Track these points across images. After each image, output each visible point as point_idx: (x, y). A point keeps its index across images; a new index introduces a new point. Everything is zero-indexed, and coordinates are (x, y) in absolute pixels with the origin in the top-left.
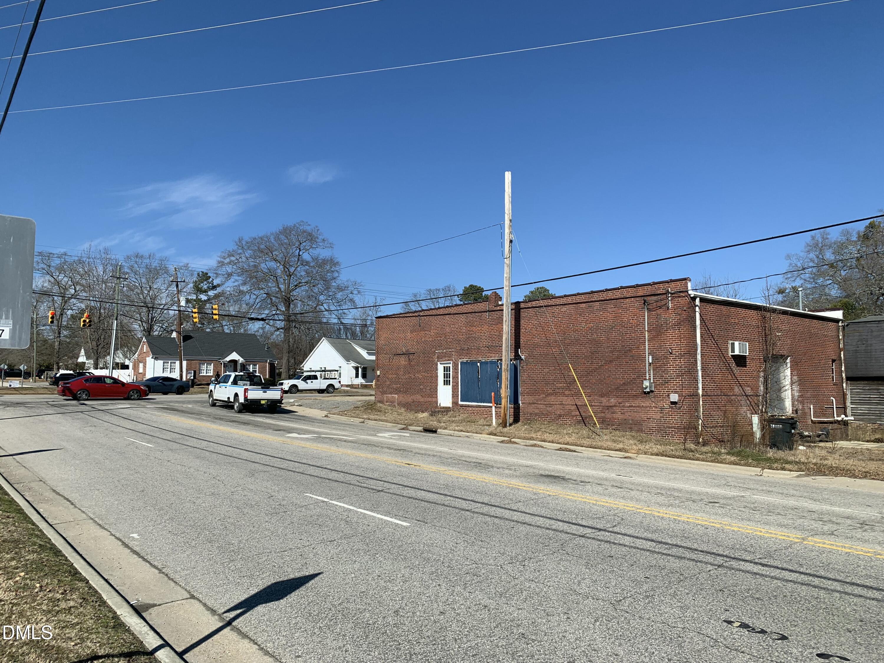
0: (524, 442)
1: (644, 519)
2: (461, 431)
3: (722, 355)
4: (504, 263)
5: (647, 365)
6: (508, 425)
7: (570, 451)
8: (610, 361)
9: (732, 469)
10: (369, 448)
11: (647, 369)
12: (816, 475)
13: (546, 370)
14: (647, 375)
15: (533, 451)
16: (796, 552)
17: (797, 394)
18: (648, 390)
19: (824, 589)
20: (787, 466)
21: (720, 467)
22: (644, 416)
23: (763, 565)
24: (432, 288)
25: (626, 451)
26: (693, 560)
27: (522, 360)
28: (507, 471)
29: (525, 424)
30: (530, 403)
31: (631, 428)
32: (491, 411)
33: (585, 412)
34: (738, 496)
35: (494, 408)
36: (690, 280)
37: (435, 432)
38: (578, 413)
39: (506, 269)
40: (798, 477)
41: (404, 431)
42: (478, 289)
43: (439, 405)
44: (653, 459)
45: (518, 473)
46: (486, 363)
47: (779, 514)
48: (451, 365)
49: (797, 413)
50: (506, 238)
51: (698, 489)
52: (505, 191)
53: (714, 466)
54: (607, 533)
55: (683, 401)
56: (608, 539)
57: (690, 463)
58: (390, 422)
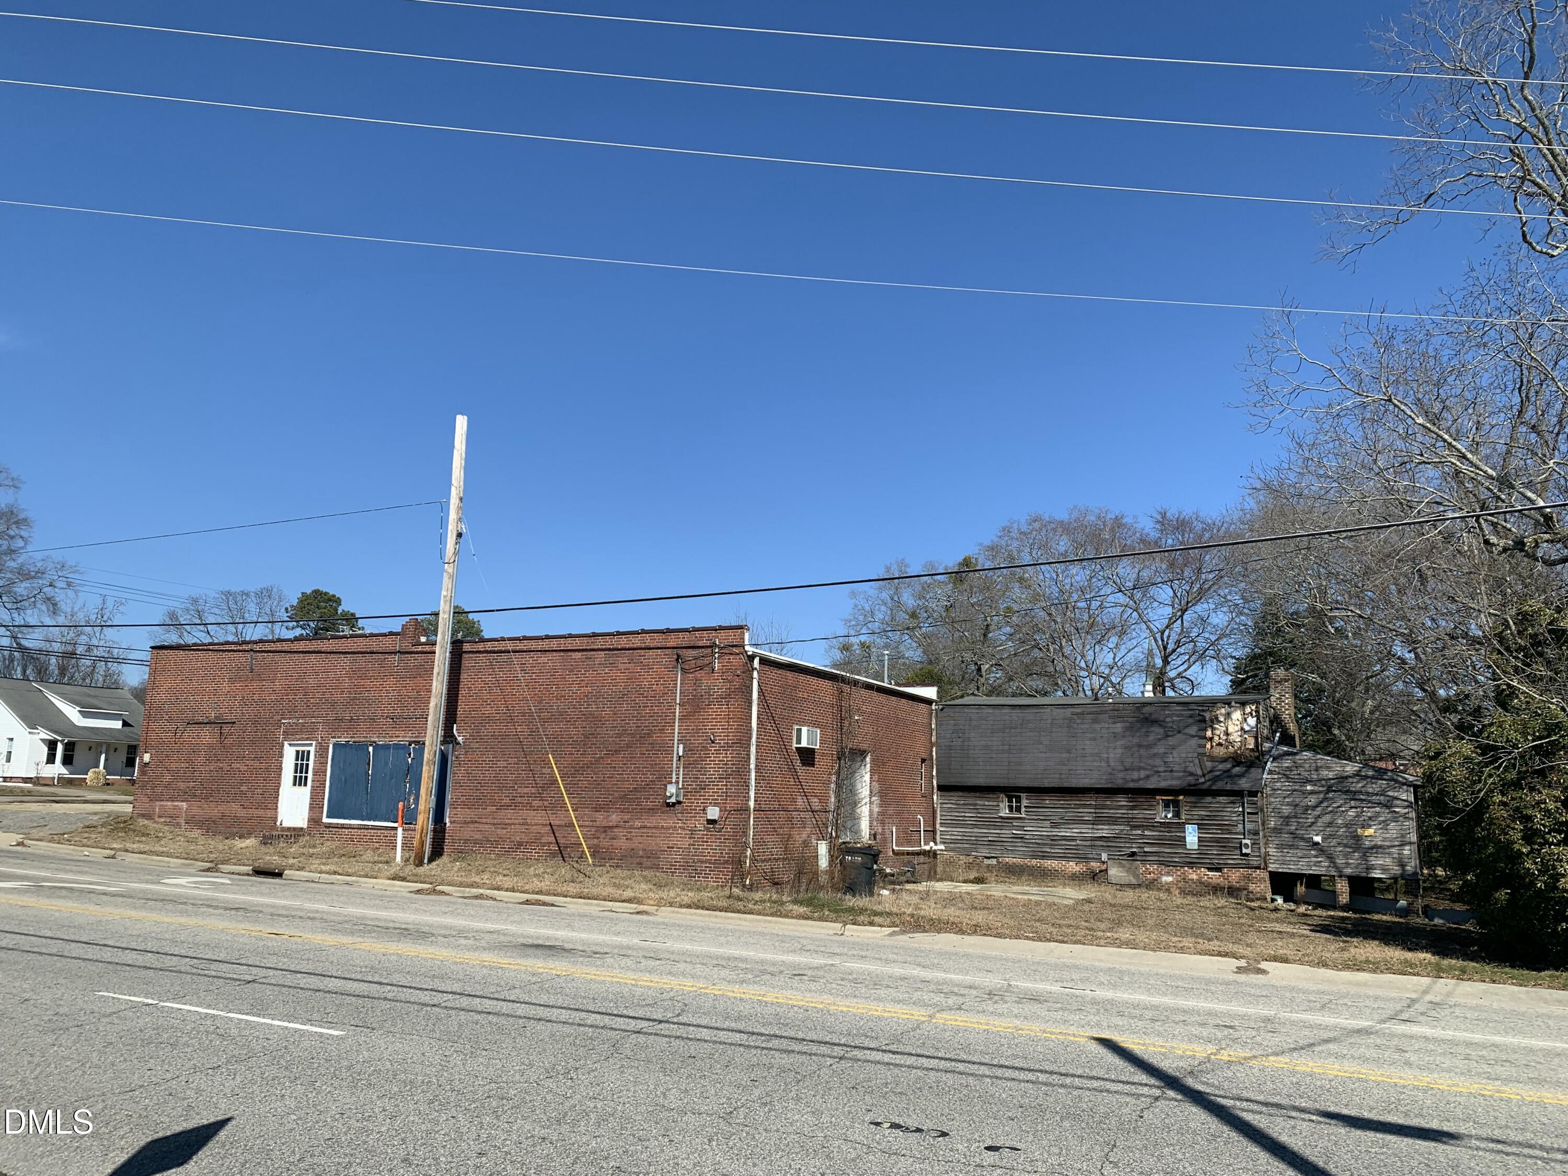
0: (460, 891)
1: (716, 1002)
2: (335, 873)
3: (784, 746)
4: (443, 570)
5: (675, 759)
6: (426, 861)
7: (545, 904)
8: (616, 751)
9: (801, 925)
10: (170, 906)
11: (675, 765)
12: (914, 932)
13: (502, 764)
14: (674, 776)
15: (481, 906)
16: (926, 1033)
17: (876, 810)
18: (673, 800)
19: (972, 1075)
20: (877, 919)
21: (784, 924)
22: (663, 844)
23: (894, 1053)
24: (233, 590)
25: (640, 902)
26: (805, 1053)
27: (458, 744)
28: (463, 941)
29: (455, 860)
30: (465, 822)
31: (641, 864)
32: (395, 836)
33: (564, 837)
34: (826, 965)
35: (400, 830)
36: (748, 629)
37: (279, 875)
38: (552, 839)
39: (446, 582)
40: (891, 935)
41: (209, 874)
42: (330, 600)
43: (278, 823)
44: (683, 914)
45: (483, 943)
46: (386, 747)
47: (888, 986)
48: (312, 750)
49: (875, 839)
50: (450, 527)
51: (769, 956)
52: (453, 447)
53: (775, 922)
54: (672, 1026)
55: (726, 818)
56: (678, 1034)
57: (740, 919)
58: (177, 857)
